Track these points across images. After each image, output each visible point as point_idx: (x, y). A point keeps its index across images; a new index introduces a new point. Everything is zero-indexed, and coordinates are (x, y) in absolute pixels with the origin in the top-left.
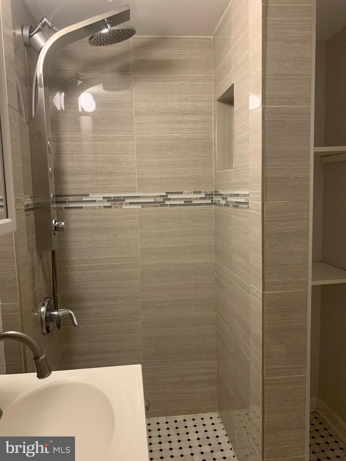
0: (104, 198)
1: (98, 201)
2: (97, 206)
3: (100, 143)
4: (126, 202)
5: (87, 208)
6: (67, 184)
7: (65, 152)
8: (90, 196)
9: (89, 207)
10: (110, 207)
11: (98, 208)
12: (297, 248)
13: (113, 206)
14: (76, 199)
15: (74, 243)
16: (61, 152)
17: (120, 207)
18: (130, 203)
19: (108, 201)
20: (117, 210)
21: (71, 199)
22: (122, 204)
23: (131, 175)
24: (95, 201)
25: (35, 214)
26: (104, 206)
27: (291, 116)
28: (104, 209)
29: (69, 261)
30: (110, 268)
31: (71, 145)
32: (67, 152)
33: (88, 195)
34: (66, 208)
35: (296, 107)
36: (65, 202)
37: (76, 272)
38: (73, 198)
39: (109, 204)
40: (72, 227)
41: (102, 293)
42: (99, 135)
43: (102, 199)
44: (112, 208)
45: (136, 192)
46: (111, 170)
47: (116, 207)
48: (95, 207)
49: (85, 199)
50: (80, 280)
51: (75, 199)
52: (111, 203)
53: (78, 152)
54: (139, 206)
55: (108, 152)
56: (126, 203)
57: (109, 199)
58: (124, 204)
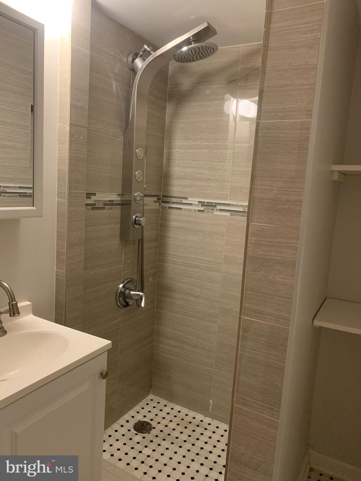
0: (199, 202)
1: (194, 204)
2: (193, 209)
3: (202, 151)
4: (218, 208)
5: (185, 209)
6: (172, 187)
7: (174, 159)
8: (189, 199)
9: (187, 209)
10: (203, 211)
11: (193, 211)
12: (280, 278)
13: (205, 210)
14: (178, 201)
15: (172, 240)
16: (171, 158)
17: (211, 213)
18: (221, 210)
19: (202, 205)
20: (209, 214)
21: (174, 200)
22: (213, 210)
23: (225, 183)
24: (191, 204)
25: (122, 209)
26: (198, 210)
27: (287, 131)
28: (198, 213)
29: (166, 254)
30: (197, 267)
31: (179, 152)
32: (176, 159)
33: (187, 198)
34: (170, 208)
35: (295, 121)
36: (169, 202)
37: (170, 264)
38: (175, 200)
39: (202, 209)
40: (172, 225)
41: (188, 289)
42: (202, 143)
43: (197, 203)
44: (204, 212)
45: (227, 199)
46: (208, 176)
47: (208, 212)
48: (191, 209)
49: (184, 201)
50: (173, 273)
51: (176, 201)
52: (204, 207)
53: (184, 159)
54: (228, 214)
55: (207, 160)
56: (217, 210)
57: (202, 204)
58: (215, 210)
